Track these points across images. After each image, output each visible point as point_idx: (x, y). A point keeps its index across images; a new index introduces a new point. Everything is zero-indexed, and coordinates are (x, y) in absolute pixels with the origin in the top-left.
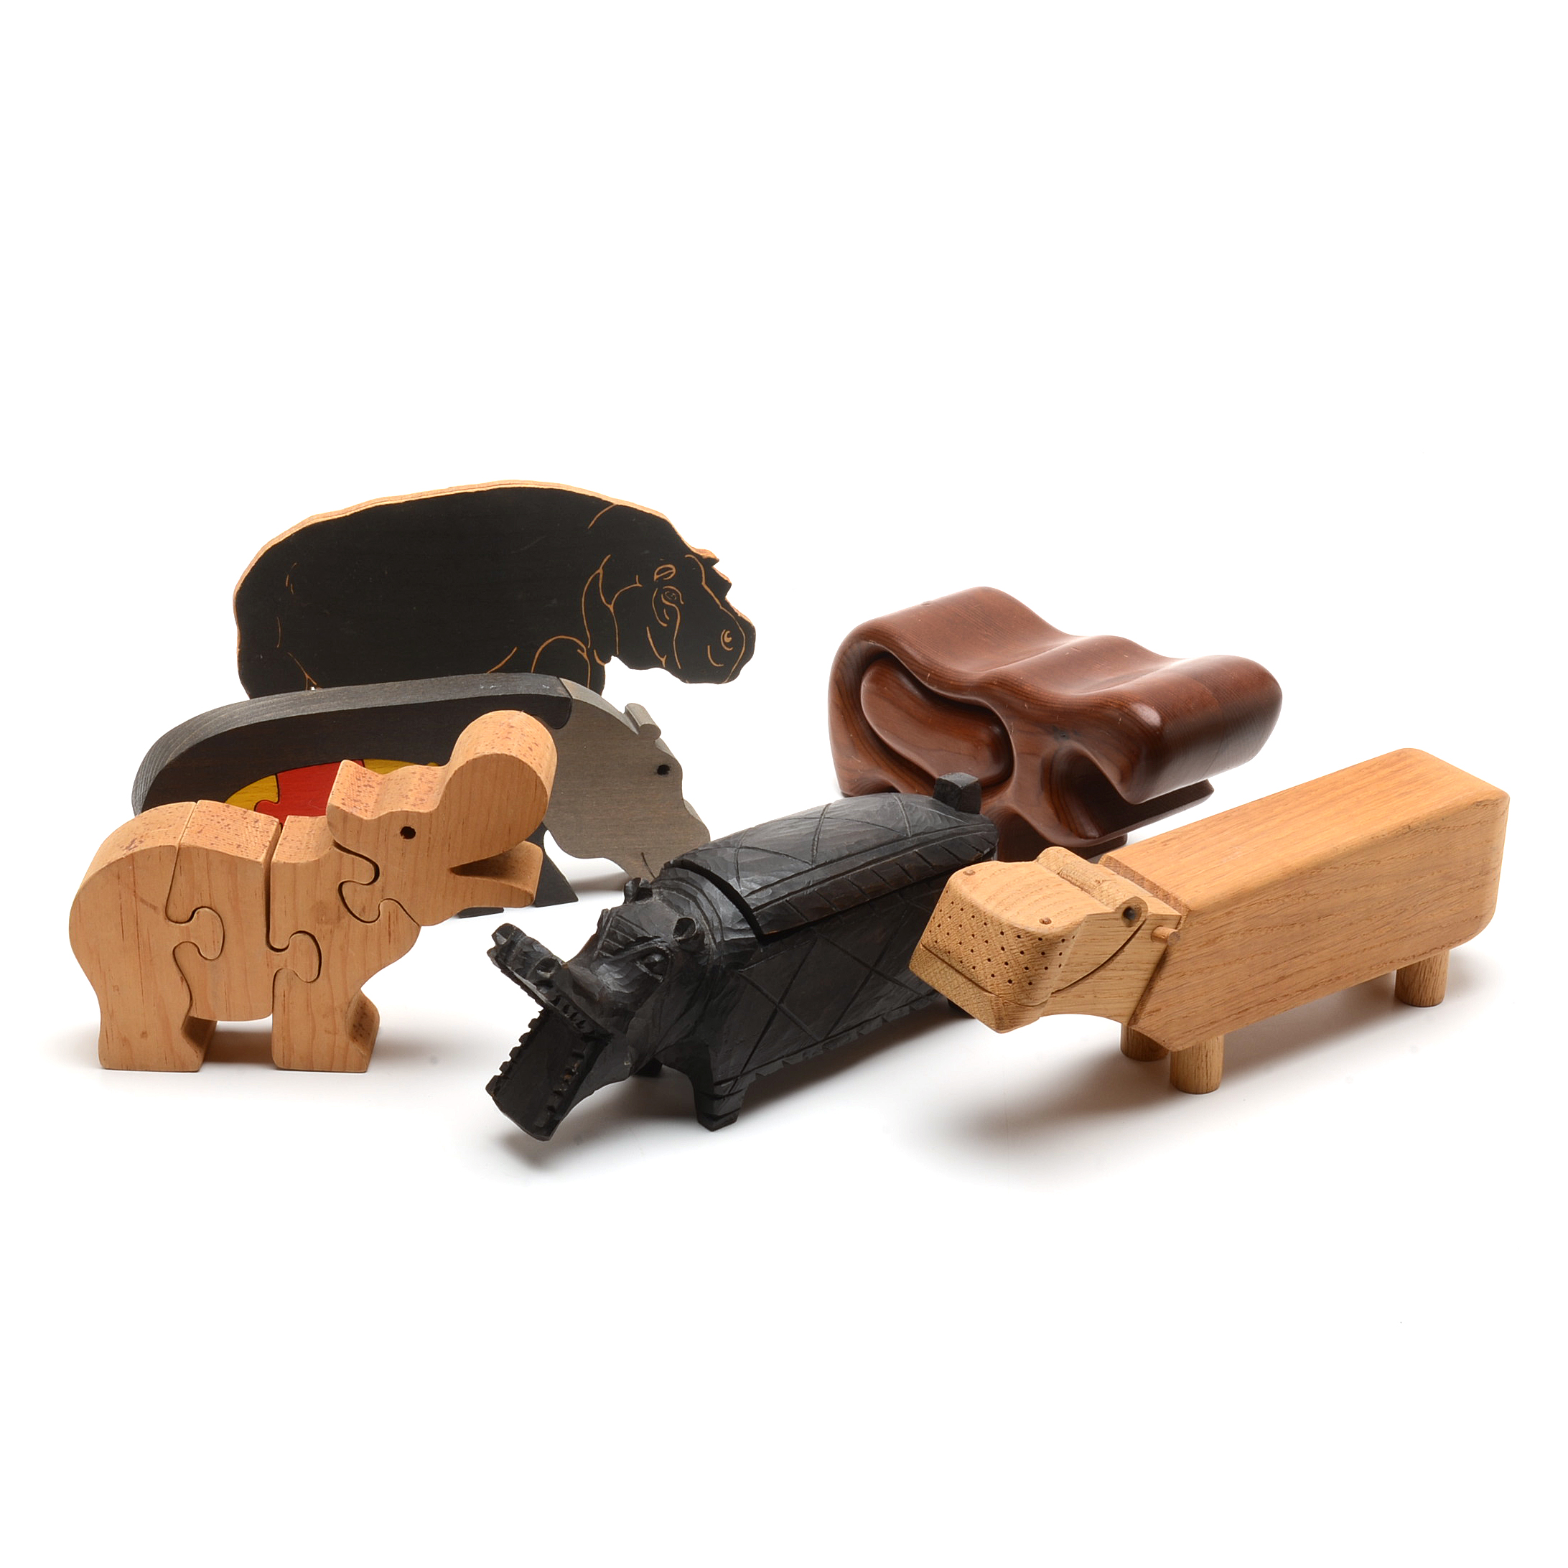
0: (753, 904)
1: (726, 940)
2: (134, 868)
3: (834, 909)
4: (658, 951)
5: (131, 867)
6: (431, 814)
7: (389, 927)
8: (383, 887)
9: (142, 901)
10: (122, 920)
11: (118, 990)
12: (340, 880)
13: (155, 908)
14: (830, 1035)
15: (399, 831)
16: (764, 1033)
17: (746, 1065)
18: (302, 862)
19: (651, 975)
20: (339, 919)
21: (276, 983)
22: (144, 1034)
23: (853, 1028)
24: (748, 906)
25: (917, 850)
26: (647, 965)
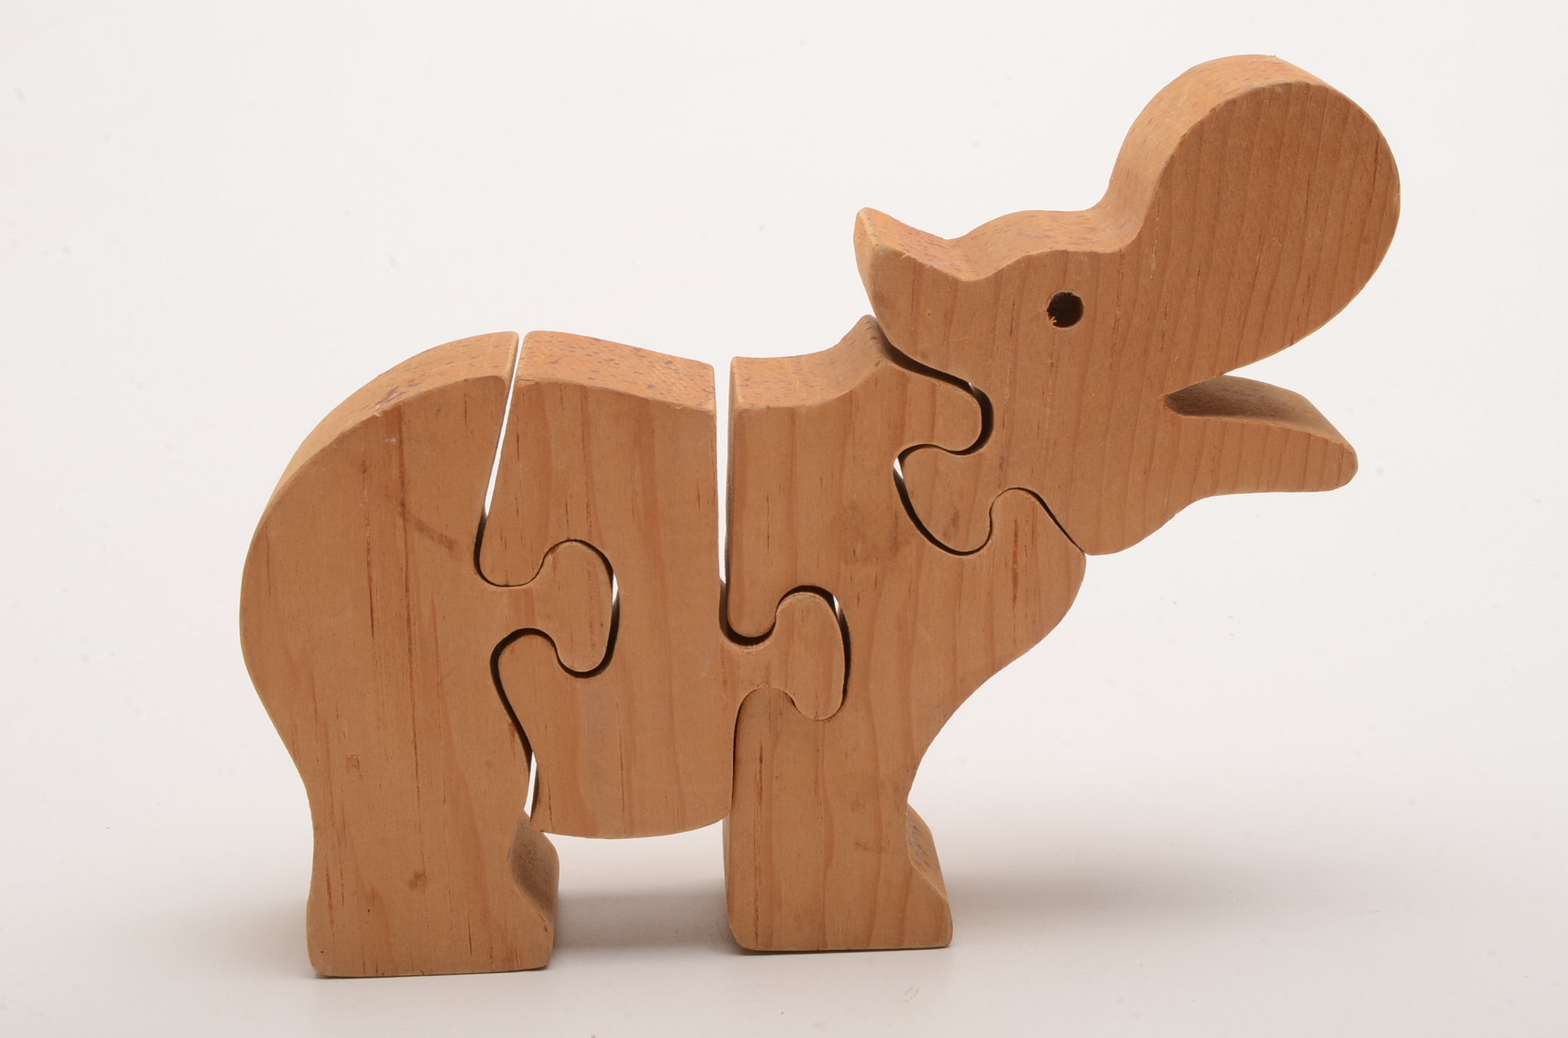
2: (401, 442)
5: (394, 440)
6: (1121, 255)
7: (1015, 562)
8: (1002, 458)
9: (422, 527)
10: (370, 579)
11: (358, 767)
12: (900, 446)
13: (450, 544)
15: (1046, 306)
18: (808, 403)
20: (895, 547)
21: (742, 727)
22: (418, 880)
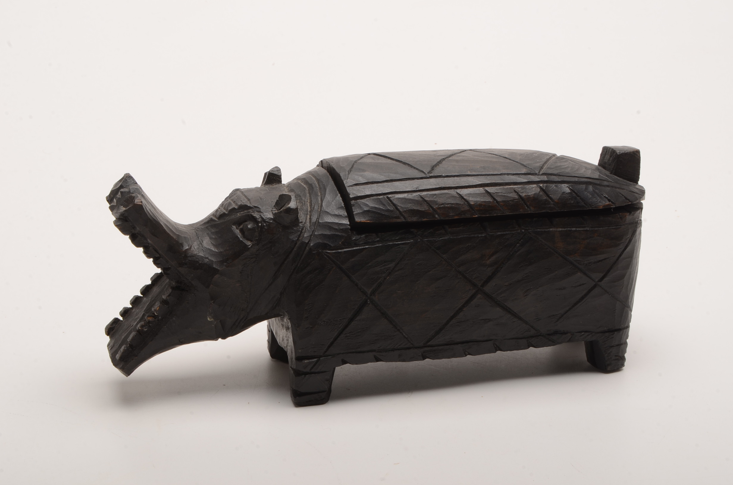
0: (354, 194)
1: (320, 221)
3: (437, 216)
4: (254, 219)
14: (429, 343)
16: (351, 320)
17: (329, 347)
19: (241, 239)
23: (457, 343)
24: (348, 194)
25: (541, 185)
26: (242, 231)
